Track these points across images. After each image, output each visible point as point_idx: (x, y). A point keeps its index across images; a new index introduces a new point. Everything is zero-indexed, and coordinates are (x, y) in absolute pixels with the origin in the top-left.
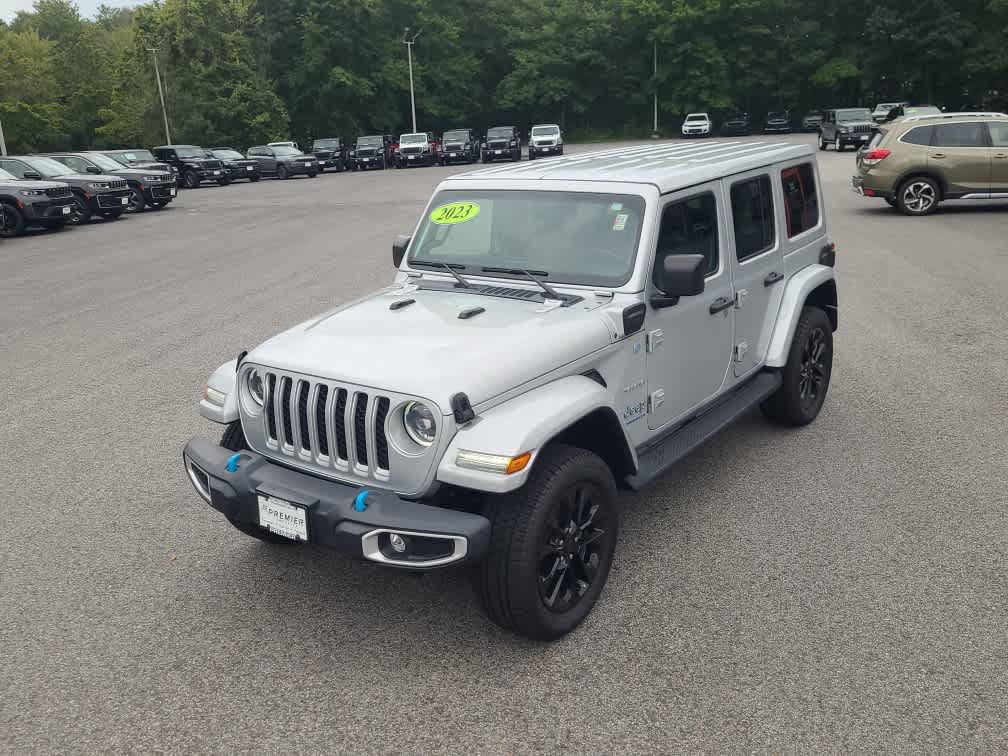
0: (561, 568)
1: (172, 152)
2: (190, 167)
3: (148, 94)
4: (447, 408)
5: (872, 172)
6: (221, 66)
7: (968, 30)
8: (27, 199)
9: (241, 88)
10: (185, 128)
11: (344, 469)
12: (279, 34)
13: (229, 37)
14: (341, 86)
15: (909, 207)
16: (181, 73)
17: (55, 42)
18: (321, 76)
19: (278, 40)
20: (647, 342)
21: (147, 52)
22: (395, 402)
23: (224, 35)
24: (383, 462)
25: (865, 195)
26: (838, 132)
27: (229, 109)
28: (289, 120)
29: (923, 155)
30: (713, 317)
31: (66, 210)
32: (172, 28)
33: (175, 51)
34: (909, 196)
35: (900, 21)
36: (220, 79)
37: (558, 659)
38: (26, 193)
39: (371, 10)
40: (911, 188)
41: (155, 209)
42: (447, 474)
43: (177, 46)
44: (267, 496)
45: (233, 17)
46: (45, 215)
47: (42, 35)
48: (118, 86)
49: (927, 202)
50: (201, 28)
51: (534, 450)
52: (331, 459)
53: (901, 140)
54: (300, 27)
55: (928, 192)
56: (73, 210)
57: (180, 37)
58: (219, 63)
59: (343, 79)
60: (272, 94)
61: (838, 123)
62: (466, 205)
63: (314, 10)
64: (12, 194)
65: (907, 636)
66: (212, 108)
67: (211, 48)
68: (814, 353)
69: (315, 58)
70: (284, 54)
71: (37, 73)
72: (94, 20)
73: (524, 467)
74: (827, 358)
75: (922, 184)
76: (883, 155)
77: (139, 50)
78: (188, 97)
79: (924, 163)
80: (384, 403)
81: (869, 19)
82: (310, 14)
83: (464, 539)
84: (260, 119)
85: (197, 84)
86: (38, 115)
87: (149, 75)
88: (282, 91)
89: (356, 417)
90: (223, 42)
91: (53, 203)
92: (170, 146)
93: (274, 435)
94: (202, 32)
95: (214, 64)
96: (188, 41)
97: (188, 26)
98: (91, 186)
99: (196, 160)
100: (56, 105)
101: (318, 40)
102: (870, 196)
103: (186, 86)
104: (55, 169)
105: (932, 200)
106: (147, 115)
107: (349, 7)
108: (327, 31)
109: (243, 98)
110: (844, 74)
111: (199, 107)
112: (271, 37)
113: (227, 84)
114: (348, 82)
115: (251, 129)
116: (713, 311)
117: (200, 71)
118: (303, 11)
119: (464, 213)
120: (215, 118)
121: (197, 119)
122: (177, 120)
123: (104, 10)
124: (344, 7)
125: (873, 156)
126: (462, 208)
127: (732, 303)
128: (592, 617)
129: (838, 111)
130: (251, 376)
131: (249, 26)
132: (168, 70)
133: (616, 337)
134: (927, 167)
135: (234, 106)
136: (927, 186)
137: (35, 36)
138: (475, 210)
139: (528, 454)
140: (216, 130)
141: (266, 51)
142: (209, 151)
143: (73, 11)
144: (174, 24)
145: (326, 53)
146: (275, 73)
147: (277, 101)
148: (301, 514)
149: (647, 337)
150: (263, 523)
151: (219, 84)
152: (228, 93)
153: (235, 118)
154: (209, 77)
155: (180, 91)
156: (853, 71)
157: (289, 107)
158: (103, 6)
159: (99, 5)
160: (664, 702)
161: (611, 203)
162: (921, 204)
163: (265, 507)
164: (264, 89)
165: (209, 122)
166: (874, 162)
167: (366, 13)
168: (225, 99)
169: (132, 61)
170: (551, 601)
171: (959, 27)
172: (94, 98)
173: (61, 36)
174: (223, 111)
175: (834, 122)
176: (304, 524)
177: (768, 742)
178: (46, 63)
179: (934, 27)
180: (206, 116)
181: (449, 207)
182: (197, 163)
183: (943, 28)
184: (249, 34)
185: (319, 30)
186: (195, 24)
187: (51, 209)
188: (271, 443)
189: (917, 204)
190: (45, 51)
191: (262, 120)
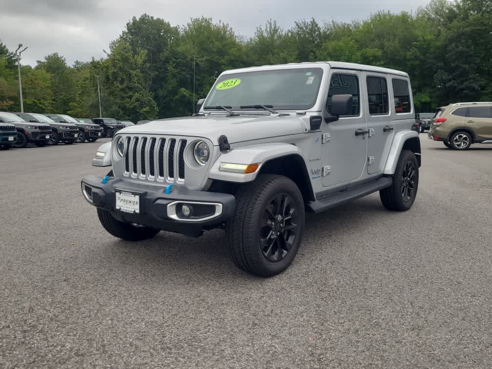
0: (272, 237)
1: (102, 120)
2: (109, 128)
3: (94, 96)
4: (216, 143)
5: (437, 128)
6: (128, 85)
7: (483, 82)
8: (29, 130)
9: (137, 95)
10: (109, 112)
11: (162, 181)
12: (156, 73)
13: (134, 73)
14: (184, 96)
15: (456, 146)
16: (109, 88)
17: (53, 75)
18: (174, 92)
19: (156, 76)
20: (322, 138)
21: (94, 77)
22: (189, 141)
23: (131, 71)
24: (182, 176)
25: (434, 140)
26: (421, 123)
27: (130, 105)
28: (158, 111)
29: (463, 121)
30: (356, 137)
31: (48, 137)
32: (107, 67)
33: (107, 78)
34: (456, 140)
35: (450, 77)
36: (128, 91)
37: (269, 284)
38: (29, 128)
39: (200, 63)
40: (457, 137)
41: (90, 142)
42: (214, 175)
43: (108, 75)
44: (120, 192)
45: (136, 64)
46: (38, 138)
47: (47, 71)
48: (80, 92)
49: (465, 144)
50: (121, 68)
51: (260, 163)
52: (155, 177)
53: (452, 113)
54: (166, 69)
55: (465, 139)
56: (50, 137)
57: (110, 71)
58: (127, 84)
59: (185, 93)
60: (151, 99)
61: (420, 119)
62: (234, 80)
63: (174, 63)
64: (23, 128)
65: (460, 283)
66: (122, 103)
67: (124, 77)
68: (409, 174)
69: (172, 83)
70: (159, 81)
71: (43, 87)
72: (72, 67)
73: (255, 171)
74: (416, 178)
75: (462, 135)
76: (443, 121)
77: (91, 77)
78: (112, 98)
79: (463, 125)
80: (184, 142)
81: (435, 75)
82: (172, 64)
83: (221, 205)
84: (145, 109)
85: (116, 93)
86: (41, 105)
87: (95, 88)
88: (156, 98)
89: (169, 152)
90: (130, 74)
91: (42, 133)
92: (101, 118)
93: (128, 170)
94: (121, 69)
95: (125, 84)
96: (114, 73)
97: (114, 66)
98: (61, 127)
99: (113, 125)
100: (51, 101)
101: (174, 76)
102: (437, 140)
103: (112, 93)
104: (44, 120)
105: (468, 143)
106: (92, 106)
107: (190, 62)
108: (179, 72)
109: (137, 100)
110: (423, 100)
111: (116, 103)
112: (153, 74)
113: (130, 93)
114: (187, 95)
115: (140, 114)
116: (357, 134)
117: (118, 87)
118: (168, 62)
119: (233, 84)
120: (124, 108)
121: (115, 108)
122: (105, 109)
123: (77, 62)
124: (187, 61)
125: (438, 121)
126: (232, 82)
127: (366, 132)
128: (289, 270)
129: (420, 114)
130: (119, 142)
131: (143, 68)
132: (104, 86)
133: (306, 130)
134: (465, 127)
135: (132, 103)
136: (465, 136)
137: (44, 71)
138: (238, 82)
139: (256, 165)
140: (123, 114)
141: (150, 80)
142: (120, 122)
143: (63, 61)
144: (108, 65)
145: (177, 82)
146: (153, 90)
147: (153, 102)
148: (137, 198)
149: (322, 136)
150: (118, 208)
151: (126, 93)
152: (130, 97)
153: (133, 108)
154: (123, 90)
155: (108, 95)
156: (428, 99)
157: (158, 105)
158: (77, 61)
159: (76, 61)
160: (326, 301)
161: (306, 72)
162: (462, 145)
163: (119, 198)
164: (148, 97)
165: (120, 110)
166: (438, 124)
167: (197, 65)
168: (129, 100)
169: (87, 82)
170: (266, 254)
171: (478, 81)
172: (68, 99)
173: (56, 73)
174: (128, 105)
175: (419, 119)
176: (138, 204)
177: (383, 317)
178: (48, 83)
179: (466, 80)
180: (119, 107)
181: (226, 82)
182: (113, 126)
183: (472, 81)
184: (143, 72)
185: (175, 71)
186: (118, 65)
187: (40, 135)
188: (126, 174)
189: (461, 144)
190: (48, 78)
191: (145, 110)
